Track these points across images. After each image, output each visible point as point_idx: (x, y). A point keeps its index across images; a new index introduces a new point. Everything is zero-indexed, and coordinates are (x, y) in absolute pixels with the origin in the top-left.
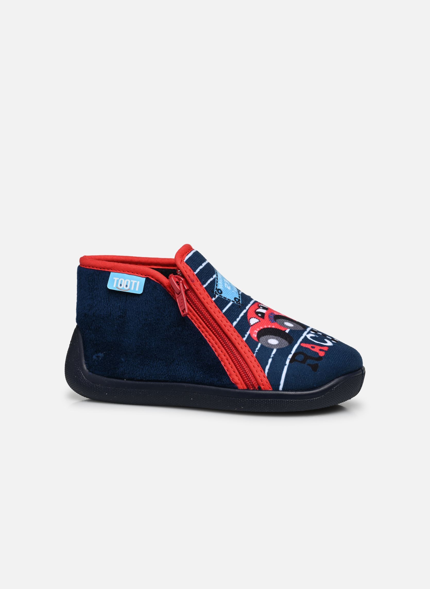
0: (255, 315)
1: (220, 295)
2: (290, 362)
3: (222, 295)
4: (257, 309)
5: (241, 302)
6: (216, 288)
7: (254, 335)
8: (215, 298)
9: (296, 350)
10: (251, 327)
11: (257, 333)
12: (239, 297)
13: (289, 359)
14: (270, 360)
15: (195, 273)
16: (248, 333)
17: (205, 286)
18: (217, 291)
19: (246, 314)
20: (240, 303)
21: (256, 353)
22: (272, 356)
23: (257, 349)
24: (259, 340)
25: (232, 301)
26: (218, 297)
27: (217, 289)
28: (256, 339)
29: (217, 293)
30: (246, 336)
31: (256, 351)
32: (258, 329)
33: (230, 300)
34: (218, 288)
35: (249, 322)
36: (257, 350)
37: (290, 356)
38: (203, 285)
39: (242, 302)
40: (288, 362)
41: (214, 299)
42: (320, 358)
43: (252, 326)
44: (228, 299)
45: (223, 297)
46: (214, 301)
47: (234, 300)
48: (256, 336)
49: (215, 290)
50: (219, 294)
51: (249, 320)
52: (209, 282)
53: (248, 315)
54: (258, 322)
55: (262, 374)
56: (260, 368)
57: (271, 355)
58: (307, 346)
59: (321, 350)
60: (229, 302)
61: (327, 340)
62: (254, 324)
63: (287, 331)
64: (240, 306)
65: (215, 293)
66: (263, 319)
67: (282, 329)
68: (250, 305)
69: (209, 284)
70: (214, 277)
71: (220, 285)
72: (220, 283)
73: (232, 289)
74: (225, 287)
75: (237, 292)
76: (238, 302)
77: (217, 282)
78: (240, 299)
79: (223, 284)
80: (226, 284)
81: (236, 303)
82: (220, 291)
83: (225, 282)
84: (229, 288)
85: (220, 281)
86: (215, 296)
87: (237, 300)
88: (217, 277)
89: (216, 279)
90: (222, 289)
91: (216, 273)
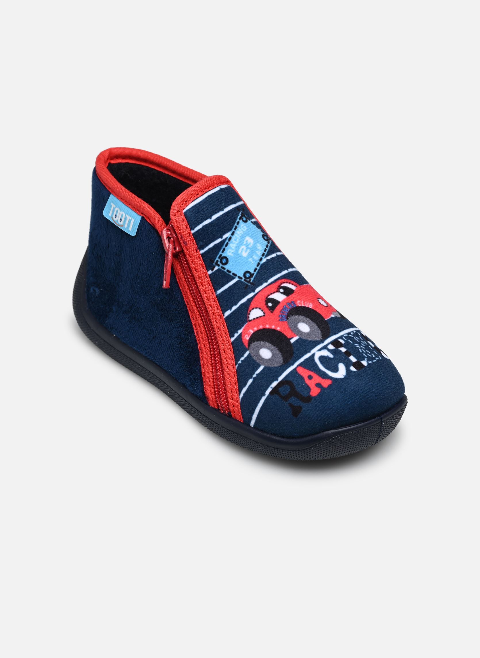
0: (263, 305)
1: (222, 267)
2: (271, 393)
3: (227, 267)
4: (271, 294)
5: (252, 279)
6: (221, 255)
7: (246, 337)
8: (212, 270)
9: (288, 376)
10: (246, 324)
11: (251, 334)
12: (255, 271)
13: (271, 388)
14: (250, 381)
15: (193, 232)
16: (240, 331)
17: (202, 252)
18: (219, 260)
19: (250, 300)
20: (249, 282)
21: (239, 364)
22: (255, 376)
23: (242, 359)
24: (249, 345)
25: (239, 277)
26: (218, 270)
27: (222, 256)
28: (246, 344)
29: (219, 263)
30: (236, 335)
31: (240, 362)
32: (256, 329)
33: (236, 275)
34: (224, 255)
35: (249, 314)
36: (242, 361)
37: (274, 384)
38: (200, 251)
39: (254, 280)
40: (268, 392)
41: (210, 272)
42: (309, 398)
43: (250, 321)
44: (234, 274)
45: (225, 271)
46: (210, 275)
47: (242, 276)
48: (248, 338)
49: (217, 259)
50: (221, 265)
51: (250, 311)
52: (212, 245)
53: (252, 303)
54: (261, 317)
55: (236, 395)
56: (236, 387)
57: (254, 374)
58: (304, 373)
59: (318, 385)
60: (234, 278)
61: (342, 367)
62: (254, 319)
63: (292, 341)
64: (247, 285)
65: (214, 264)
66: (272, 312)
67: (288, 334)
68: (265, 284)
69: (210, 249)
70: (224, 237)
71: (229, 250)
72: (232, 245)
73: (250, 255)
74: (240, 252)
75: (256, 261)
76: (248, 280)
77: (226, 246)
78: (253, 274)
79: (237, 248)
80: (243, 247)
81: (245, 280)
82: (224, 261)
83: (245, 243)
84: (245, 254)
85: (234, 243)
86: (214, 267)
87: (248, 275)
88: (231, 236)
89: (227, 241)
90: (231, 257)
91: (233, 230)
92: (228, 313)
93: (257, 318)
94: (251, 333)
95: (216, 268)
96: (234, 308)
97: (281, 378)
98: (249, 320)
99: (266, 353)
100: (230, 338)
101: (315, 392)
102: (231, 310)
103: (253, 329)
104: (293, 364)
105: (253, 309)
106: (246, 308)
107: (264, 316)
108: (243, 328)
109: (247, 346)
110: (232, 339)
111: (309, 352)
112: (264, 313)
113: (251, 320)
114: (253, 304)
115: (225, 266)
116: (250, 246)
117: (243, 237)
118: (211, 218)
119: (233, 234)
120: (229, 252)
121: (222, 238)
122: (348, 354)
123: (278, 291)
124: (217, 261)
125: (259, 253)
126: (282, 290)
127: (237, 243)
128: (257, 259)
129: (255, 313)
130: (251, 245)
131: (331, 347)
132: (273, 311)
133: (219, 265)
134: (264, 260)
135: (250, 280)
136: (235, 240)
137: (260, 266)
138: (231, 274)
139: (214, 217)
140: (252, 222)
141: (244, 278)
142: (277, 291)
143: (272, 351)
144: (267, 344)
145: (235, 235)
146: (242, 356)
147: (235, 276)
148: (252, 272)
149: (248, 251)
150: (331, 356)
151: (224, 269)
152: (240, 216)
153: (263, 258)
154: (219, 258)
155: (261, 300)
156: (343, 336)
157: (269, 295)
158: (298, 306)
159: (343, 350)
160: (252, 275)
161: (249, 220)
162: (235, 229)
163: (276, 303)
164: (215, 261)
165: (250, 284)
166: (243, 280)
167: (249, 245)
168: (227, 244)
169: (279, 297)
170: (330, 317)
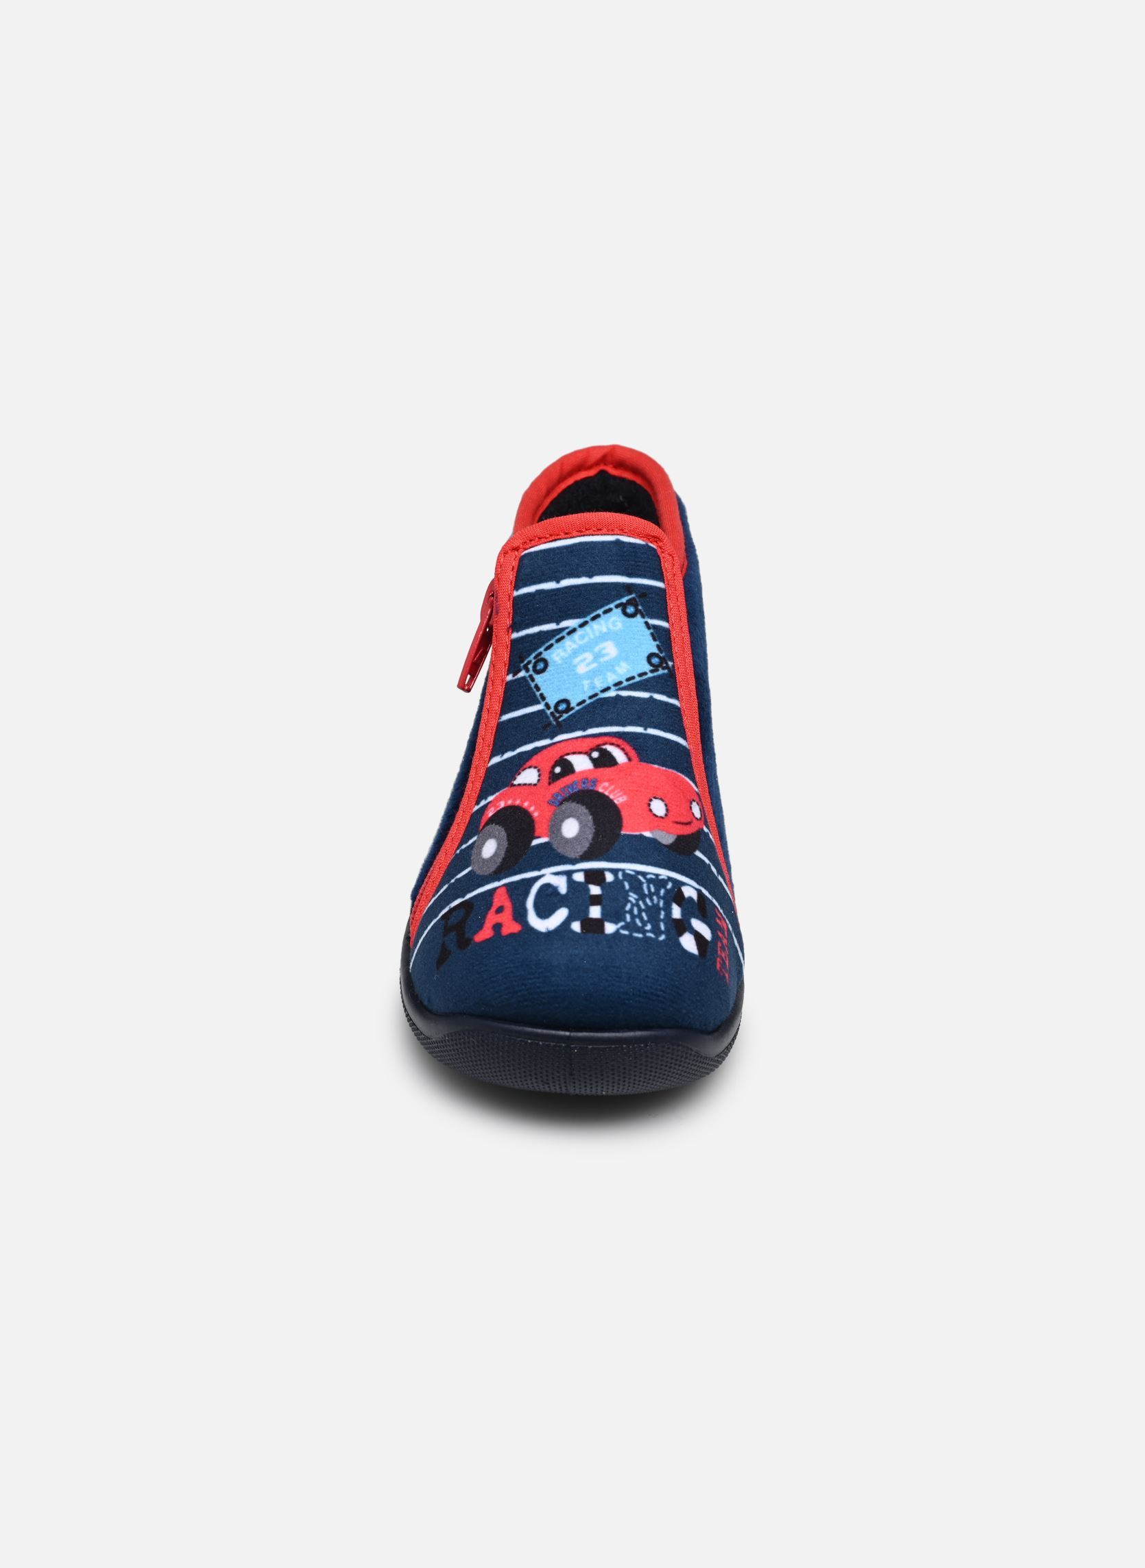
0: (548, 766)
1: (531, 676)
3: (539, 679)
4: (574, 753)
5: (565, 716)
6: (541, 653)
7: (491, 811)
8: (514, 676)
9: (478, 895)
10: (506, 789)
11: (499, 809)
15: (516, 593)
16: (490, 798)
17: (515, 635)
18: (533, 661)
19: (537, 751)
20: (557, 719)
21: (456, 854)
22: (453, 881)
23: (464, 847)
24: (484, 827)
25: (547, 706)
26: (524, 678)
27: (542, 656)
28: (483, 823)
29: (530, 666)
30: (483, 803)
31: (458, 852)
32: (510, 803)
33: (543, 698)
34: (545, 655)
35: (519, 774)
36: (461, 850)
38: (512, 632)
39: (566, 719)
41: (510, 677)
42: (469, 943)
44: (541, 695)
45: (533, 684)
46: (507, 684)
48: (490, 815)
49: (531, 657)
50: (531, 672)
51: (524, 770)
52: (535, 630)
53: (535, 757)
54: (530, 785)
57: (457, 875)
58: (499, 900)
59: (497, 927)
60: (538, 703)
61: (561, 914)
62: (519, 785)
63: (535, 842)
64: (550, 724)
65: (522, 665)
66: (550, 784)
68: (579, 734)
70: (564, 624)
71: (560, 650)
72: (569, 644)
73: (591, 675)
74: (576, 660)
75: (594, 688)
76: (557, 715)
77: (558, 641)
78: (573, 708)
79: (575, 653)
80: (588, 656)
81: (552, 713)
82: (541, 666)
83: (596, 650)
84: (582, 669)
85: (574, 642)
86: (519, 671)
87: (562, 707)
88: (579, 629)
89: (564, 633)
90: (555, 662)
91: (588, 618)
92: (495, 760)
93: (525, 784)
94: (501, 806)
95: (522, 674)
96: (508, 755)
97: (469, 896)
98: (513, 784)
100: (475, 805)
101: (482, 935)
102: (501, 757)
103: (505, 804)
104: (501, 880)
105: (530, 767)
106: (521, 763)
107: (535, 785)
108: (497, 794)
109: (481, 827)
113: (515, 785)
114: (536, 759)
115: (535, 676)
116: (602, 660)
117: (603, 637)
118: (558, 582)
119: (582, 625)
120: (556, 655)
121: (558, 624)
122: (596, 900)
123: (588, 754)
124: (529, 662)
125: (611, 679)
126: (595, 755)
127: (581, 643)
128: (600, 685)
129: (529, 776)
130: (606, 659)
131: (579, 877)
132: (553, 782)
133: (527, 670)
134: (612, 693)
135: (561, 716)
136: (582, 637)
137: (595, 699)
138: (538, 694)
139: (566, 583)
140: (647, 623)
141: (552, 710)
142: (586, 753)
143: (498, 848)
144: (502, 834)
145: (587, 628)
146: (468, 841)
147: (541, 700)
148: (573, 704)
149: (594, 665)
150: (563, 890)
151: (533, 680)
152: (624, 600)
153: (613, 688)
154: (535, 658)
156: (623, 870)
157: (568, 754)
158: (598, 792)
159: (595, 890)
160: (569, 709)
161: (643, 616)
162: (594, 619)
163: (568, 768)
164: (525, 662)
165: (554, 723)
166: (549, 712)
167: (603, 656)
168: (563, 638)
169: (581, 763)
170: (637, 833)
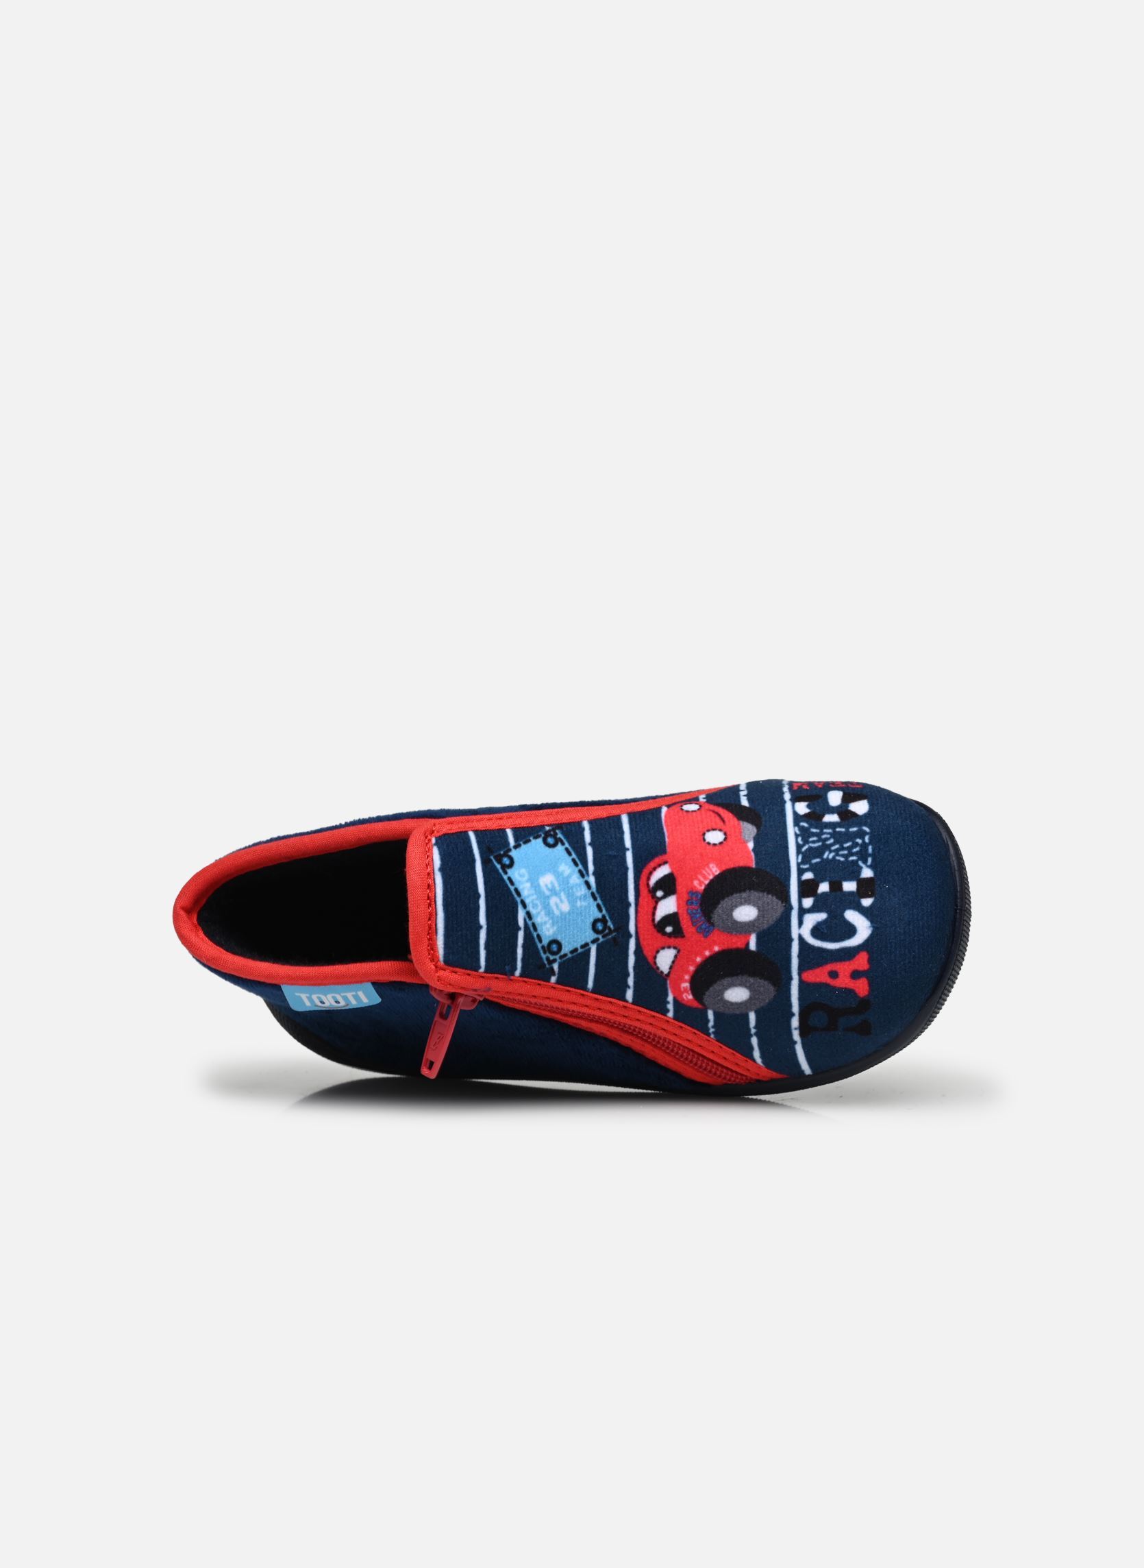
0: (661, 939)
1: (561, 957)
2: (802, 1035)
3: (566, 949)
4: (654, 914)
5: (610, 924)
6: (543, 947)
7: (686, 997)
8: (554, 974)
9: (800, 999)
10: (668, 982)
11: (689, 987)
12: (600, 910)
13: (796, 1029)
14: (754, 1041)
15: (481, 970)
16: (670, 998)
17: (518, 973)
18: (548, 955)
19: (639, 951)
20: (611, 932)
21: (714, 1033)
22: (753, 1031)
23: (711, 1024)
24: (703, 1004)
25: (593, 942)
26: (560, 965)
28: (696, 1004)
29: (552, 958)
30: (670, 1007)
31: (712, 1030)
32: (687, 977)
33: (586, 944)
34: (545, 942)
35: (658, 968)
36: (713, 1027)
37: (795, 1022)
38: (514, 975)
39: (613, 923)
40: (796, 1036)
41: (553, 979)
42: (864, 1004)
43: (668, 975)
44: (582, 947)
45: (570, 955)
46: (558, 982)
47: (594, 936)
48: (691, 997)
49: (544, 956)
50: (557, 957)
51: (655, 963)
52: (520, 951)
53: (645, 952)
54: (676, 956)
55: (750, 1064)
56: (740, 1058)
57: (749, 1030)
58: (819, 975)
59: (855, 975)
60: (589, 950)
61: (852, 916)
62: (671, 968)
63: (753, 946)
64: (614, 938)
65: (547, 966)
66: (683, 937)
67: (736, 943)
68: (632, 911)
69: (523, 960)
70: (521, 923)
71: (544, 928)
72: (540, 918)
73: (572, 899)
74: (557, 912)
75: (585, 896)
76: (607, 931)
77: (535, 929)
78: (604, 916)
79: (549, 912)
80: (553, 901)
81: (603, 937)
82: (554, 947)
83: (547, 893)
84: (565, 907)
85: (539, 913)
86: (552, 969)
87: (600, 926)
88: (528, 909)
89: (530, 923)
90: (554, 934)
91: (518, 900)
92: (629, 995)
93: (673, 962)
94: (687, 987)
95: (556, 966)
96: (631, 981)
97: (795, 1008)
98: (666, 975)
99: (737, 994)
100: (666, 1016)
101: (862, 987)
102: (629, 987)
103: (686, 981)
104: (791, 978)
105: (655, 957)
106: (646, 966)
107: (679, 952)
108: (669, 990)
109: (700, 1006)
110: (671, 1014)
111: (791, 940)
112: (675, 948)
113: (669, 973)
114: (648, 953)
115: (562, 953)
116: (558, 888)
117: (536, 886)
118: (481, 927)
119: (524, 906)
120: (547, 931)
121: (520, 929)
122: (836, 886)
123: (657, 900)
124: (548, 959)
125: (576, 879)
126: (659, 894)
127: (540, 907)
128: (583, 890)
129: (665, 960)
130: (556, 885)
131: (808, 902)
132: (683, 933)
133: (554, 961)
134: (592, 880)
135: (610, 928)
136: (535, 906)
137: (597, 895)
138: (580, 950)
139: (483, 920)
140: (516, 847)
141: (600, 937)
142: (657, 903)
143: (742, 985)
144: (725, 981)
145: (527, 901)
146: (708, 1021)
147: (587, 948)
148: (599, 916)
149: (563, 895)
150: (822, 916)
151: (565, 955)
152: (498, 866)
153: (586, 878)
154: (545, 953)
155: (650, 937)
156: (798, 865)
157: (653, 920)
158: (705, 890)
159: (824, 887)
160: (603, 920)
161: (510, 850)
162: (519, 894)
163: (671, 919)
164: (546, 962)
165: (614, 934)
166: (601, 940)
167: (553, 886)
168: (534, 925)
169: (668, 906)
170: (752, 854)
